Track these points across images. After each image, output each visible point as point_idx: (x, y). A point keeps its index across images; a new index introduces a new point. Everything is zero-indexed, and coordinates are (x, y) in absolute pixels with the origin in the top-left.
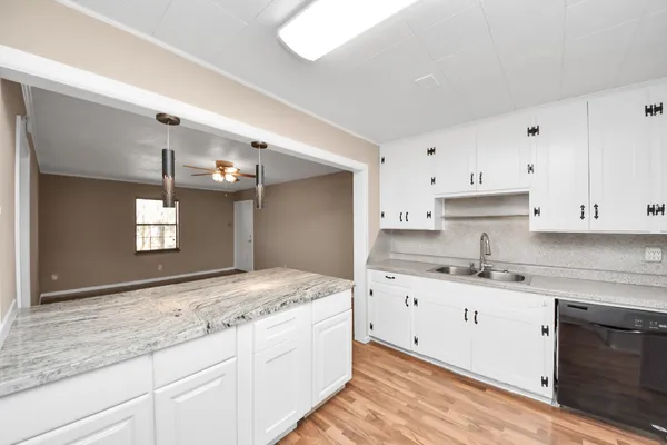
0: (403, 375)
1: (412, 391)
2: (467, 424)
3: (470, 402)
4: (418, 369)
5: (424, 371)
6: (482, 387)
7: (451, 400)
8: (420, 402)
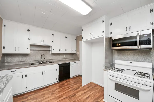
0: (27, 99)
1: (34, 100)
2: (50, 95)
3: (47, 91)
4: (29, 95)
5: (31, 94)
6: (47, 87)
7: (44, 94)
8: (38, 100)
